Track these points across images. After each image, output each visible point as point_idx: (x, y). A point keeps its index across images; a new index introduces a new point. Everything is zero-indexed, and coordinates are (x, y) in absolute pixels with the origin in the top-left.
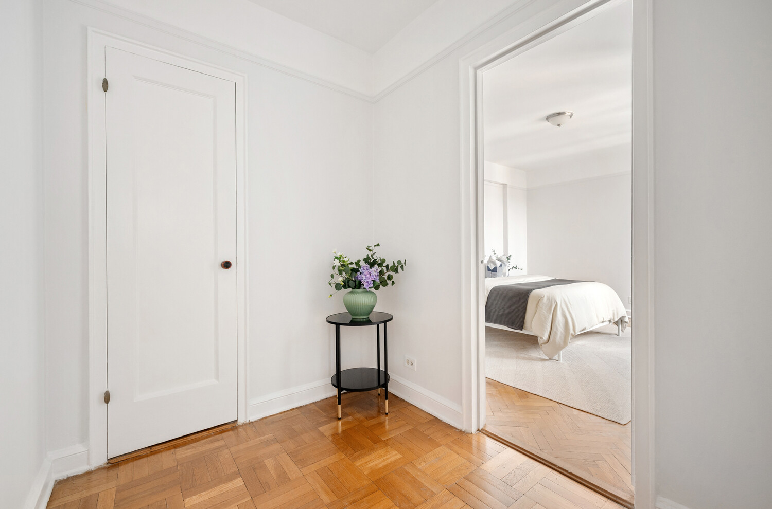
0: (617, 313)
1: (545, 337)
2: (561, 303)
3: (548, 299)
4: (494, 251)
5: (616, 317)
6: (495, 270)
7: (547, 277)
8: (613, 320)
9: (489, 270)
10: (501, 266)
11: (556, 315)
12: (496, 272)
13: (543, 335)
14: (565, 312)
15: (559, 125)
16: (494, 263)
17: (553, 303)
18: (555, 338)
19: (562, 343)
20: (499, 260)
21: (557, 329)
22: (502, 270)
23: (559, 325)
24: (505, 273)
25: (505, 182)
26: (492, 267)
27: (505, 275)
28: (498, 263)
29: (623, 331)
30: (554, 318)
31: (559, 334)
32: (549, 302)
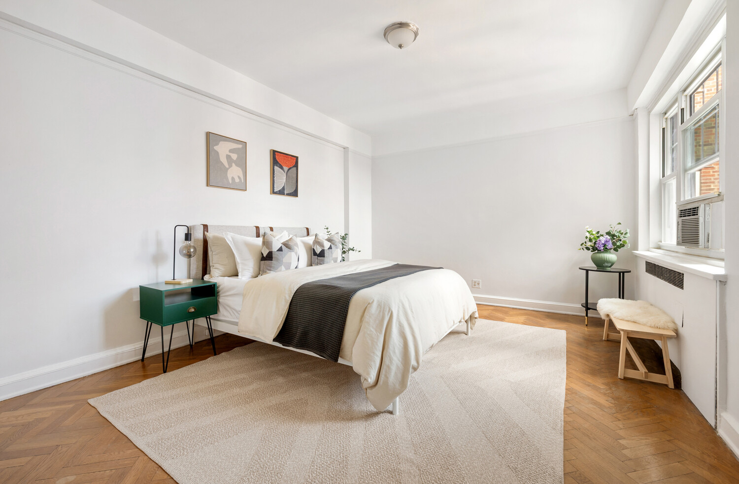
0: (468, 309)
1: (372, 379)
2: (398, 311)
3: (379, 305)
4: (327, 229)
5: (466, 314)
6: (322, 254)
7: (389, 262)
8: (464, 319)
9: (315, 254)
10: (330, 248)
11: (390, 333)
12: (324, 257)
13: (368, 374)
14: (403, 327)
15: (400, 46)
16: (321, 245)
17: (386, 314)
18: (387, 377)
19: (397, 386)
20: (329, 240)
21: (391, 360)
22: (332, 252)
23: (394, 352)
24: (337, 258)
25: (346, 145)
26: (318, 250)
27: (335, 261)
28: (327, 245)
29: (472, 329)
30: (387, 342)
31: (394, 369)
32: (380, 311)
